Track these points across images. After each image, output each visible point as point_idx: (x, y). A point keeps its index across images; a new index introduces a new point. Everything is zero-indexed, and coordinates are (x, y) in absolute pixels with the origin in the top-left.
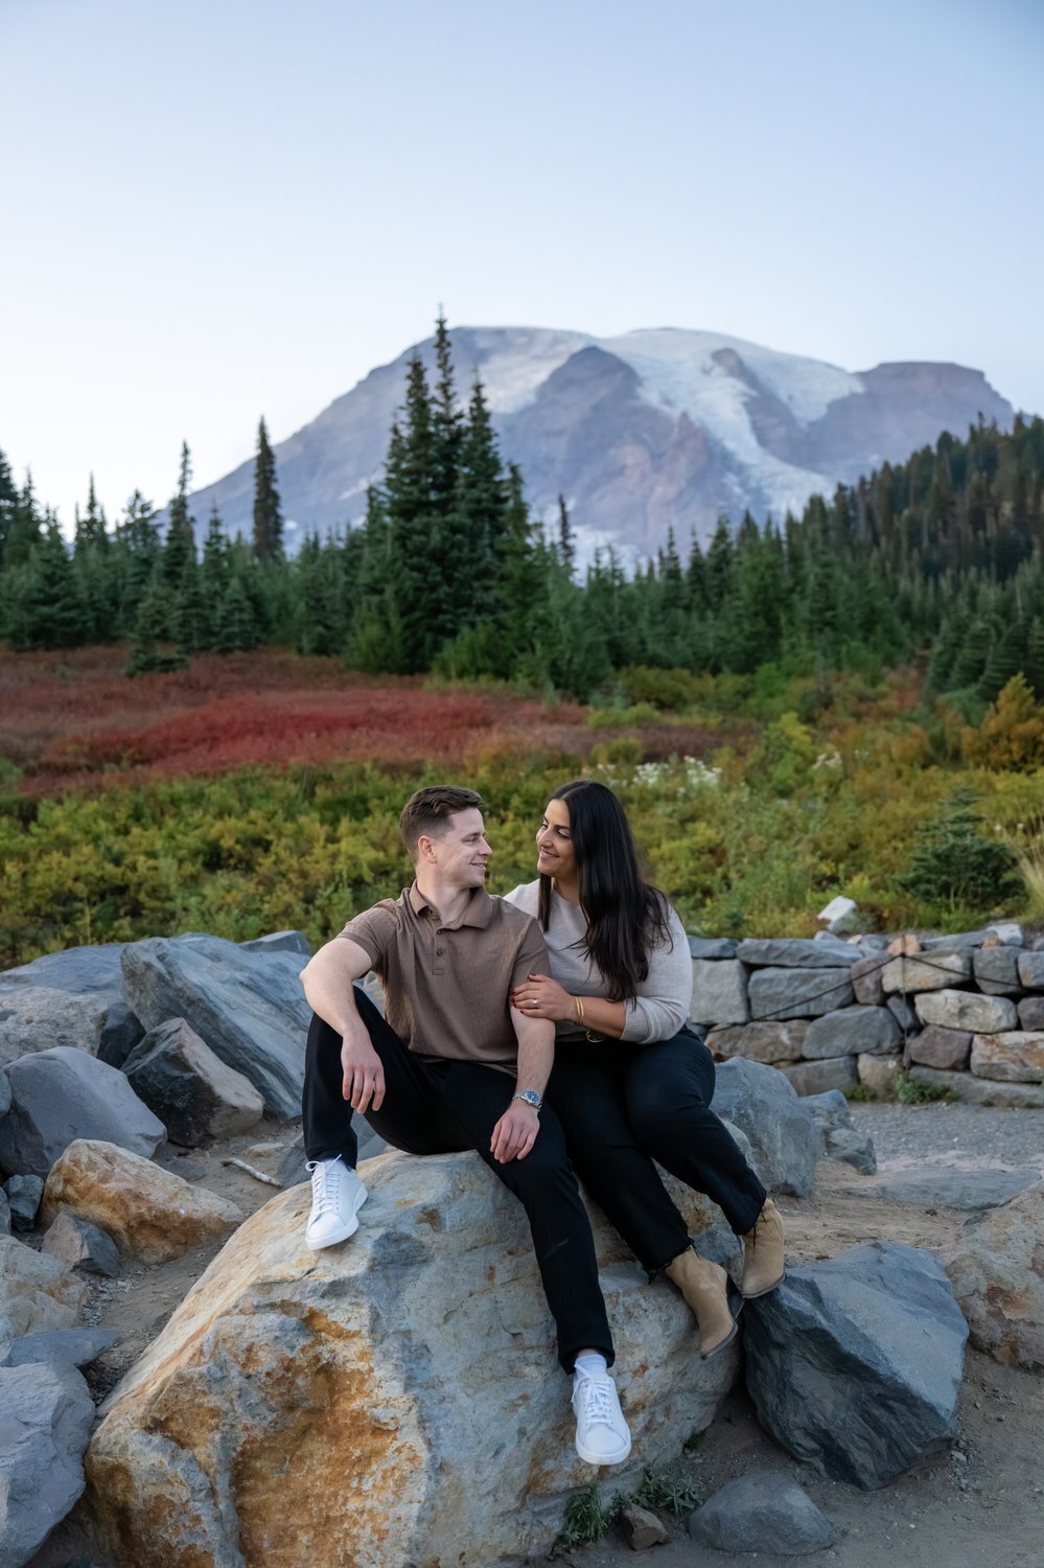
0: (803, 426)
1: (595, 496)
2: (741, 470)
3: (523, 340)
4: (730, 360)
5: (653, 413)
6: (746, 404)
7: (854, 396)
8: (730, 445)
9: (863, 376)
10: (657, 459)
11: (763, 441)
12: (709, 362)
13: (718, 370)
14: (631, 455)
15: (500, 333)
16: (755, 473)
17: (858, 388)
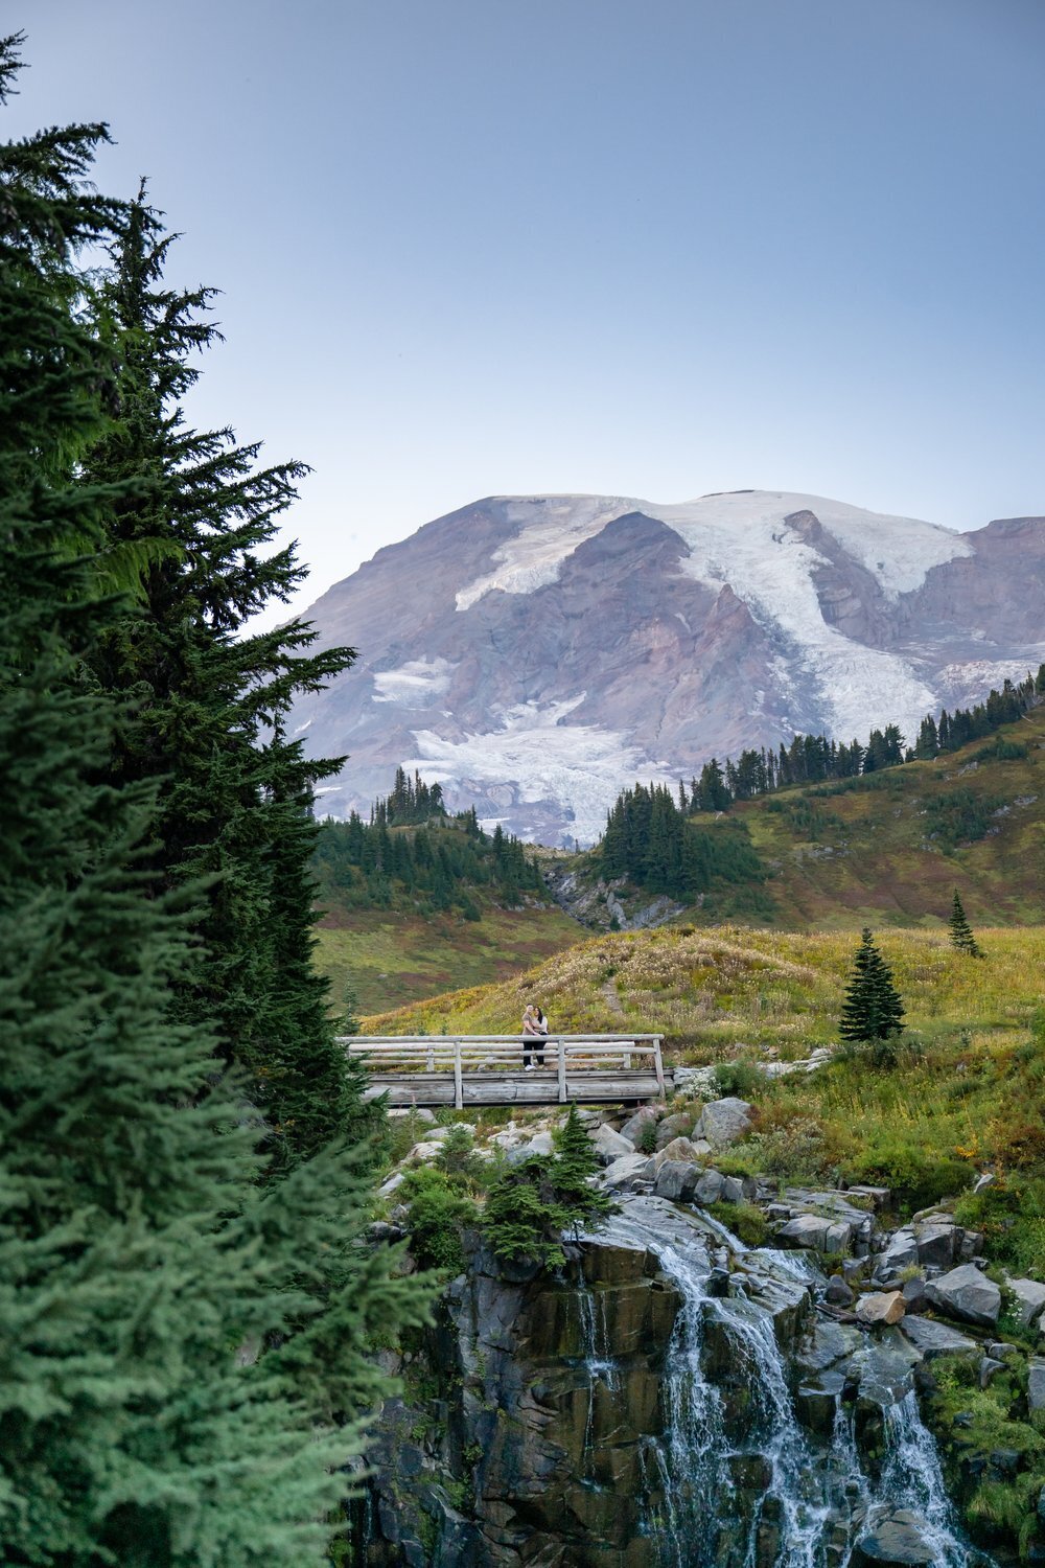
0: (892, 598)
1: (611, 690)
2: (794, 652)
3: (565, 510)
4: (805, 524)
5: (696, 587)
6: (812, 574)
7: (957, 560)
8: (786, 623)
9: (973, 537)
10: (689, 640)
11: (830, 617)
12: (781, 528)
13: (792, 535)
14: (657, 637)
15: (538, 502)
16: (812, 655)
17: (964, 551)
